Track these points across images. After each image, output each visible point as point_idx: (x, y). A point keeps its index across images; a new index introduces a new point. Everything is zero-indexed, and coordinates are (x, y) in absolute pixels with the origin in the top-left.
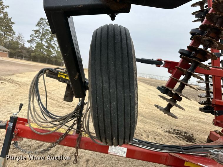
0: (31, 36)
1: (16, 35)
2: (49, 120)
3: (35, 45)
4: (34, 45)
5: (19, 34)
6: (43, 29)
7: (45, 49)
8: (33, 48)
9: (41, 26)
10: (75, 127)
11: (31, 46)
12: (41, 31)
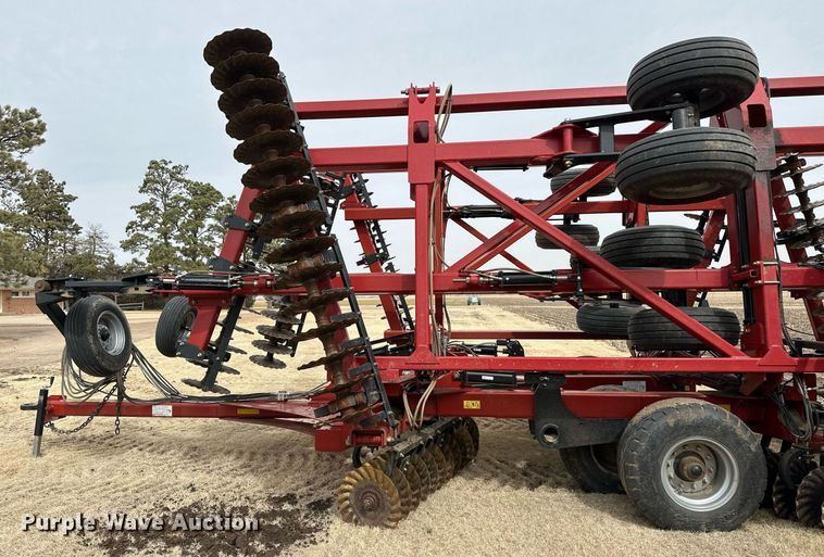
0: (128, 228)
1: (83, 236)
2: (83, 388)
3: (147, 253)
4: (142, 256)
5: (92, 227)
6: (165, 195)
7: (179, 259)
8: (143, 264)
9: (156, 189)
10: (116, 393)
11: (135, 260)
12: (159, 204)
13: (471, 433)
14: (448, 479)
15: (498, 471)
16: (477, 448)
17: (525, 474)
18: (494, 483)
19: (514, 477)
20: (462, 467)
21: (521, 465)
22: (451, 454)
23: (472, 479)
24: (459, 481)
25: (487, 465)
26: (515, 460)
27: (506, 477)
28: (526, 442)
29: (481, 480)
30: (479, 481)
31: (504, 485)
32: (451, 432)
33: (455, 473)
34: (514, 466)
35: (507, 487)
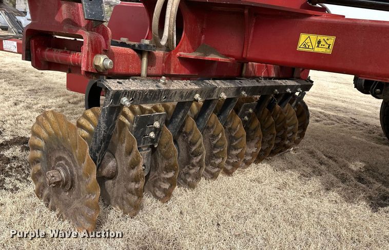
13: (298, 117)
14: (248, 164)
15: (323, 167)
16: (302, 135)
17: (360, 179)
18: (315, 183)
19: (344, 180)
20: (273, 153)
21: (356, 166)
22: (259, 133)
23: (283, 170)
24: (263, 170)
25: (308, 157)
26: (348, 159)
27: (333, 177)
28: (362, 142)
29: (296, 174)
30: (291, 176)
31: (328, 189)
32: (271, 106)
33: (260, 158)
34: (345, 166)
35: (333, 194)
